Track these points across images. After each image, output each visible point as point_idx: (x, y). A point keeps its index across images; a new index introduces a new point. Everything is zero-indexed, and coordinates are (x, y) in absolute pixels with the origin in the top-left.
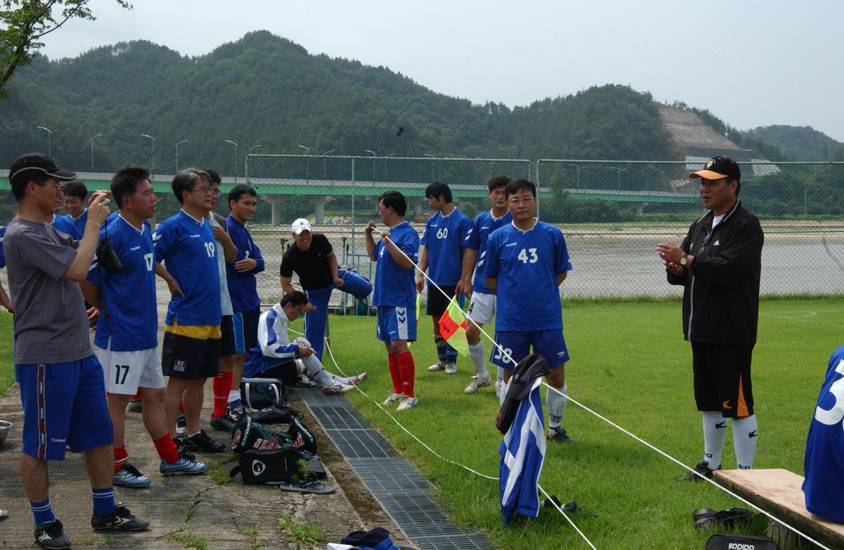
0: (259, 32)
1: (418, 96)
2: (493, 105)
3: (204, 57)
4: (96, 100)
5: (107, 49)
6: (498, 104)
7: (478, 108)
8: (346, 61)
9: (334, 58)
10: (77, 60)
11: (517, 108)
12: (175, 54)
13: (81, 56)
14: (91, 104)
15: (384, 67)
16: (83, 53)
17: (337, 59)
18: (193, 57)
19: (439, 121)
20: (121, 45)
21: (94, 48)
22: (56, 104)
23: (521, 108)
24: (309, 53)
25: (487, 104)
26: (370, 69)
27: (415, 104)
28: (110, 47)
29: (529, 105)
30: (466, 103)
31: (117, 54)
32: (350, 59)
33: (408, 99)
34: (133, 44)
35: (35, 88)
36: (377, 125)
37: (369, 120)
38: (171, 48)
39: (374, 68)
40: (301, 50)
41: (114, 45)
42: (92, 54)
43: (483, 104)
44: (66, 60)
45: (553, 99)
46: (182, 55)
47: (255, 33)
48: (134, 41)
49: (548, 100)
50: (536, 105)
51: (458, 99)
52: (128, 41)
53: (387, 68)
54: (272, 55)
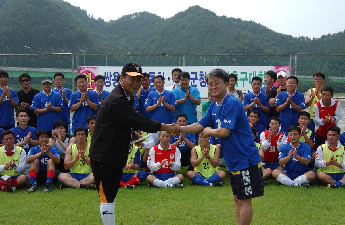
0: (195, 6)
1: (267, 34)
2: (303, 37)
3: (171, 18)
4: (124, 38)
5: (130, 16)
6: (305, 37)
7: (296, 39)
8: (234, 19)
9: (229, 17)
10: (117, 21)
11: (314, 39)
12: (158, 17)
13: (118, 19)
14: (121, 40)
15: (252, 21)
16: (119, 18)
17: (230, 18)
18: (166, 18)
19: (277, 46)
20: (136, 14)
21: (124, 16)
22: (106, 40)
23: (316, 39)
24: (217, 15)
25: (300, 37)
26: (245, 22)
27: (266, 38)
28: (131, 15)
29: (320, 37)
30: (290, 37)
31: (134, 18)
32: (236, 18)
33: (262, 36)
34: (141, 13)
35: (97, 33)
36: (244, 48)
37: (241, 45)
38: (157, 15)
39: (248, 22)
40: (213, 14)
41: (132, 14)
42: (123, 18)
43: (298, 37)
44: (112, 21)
45: (332, 34)
46: (162, 18)
47: (193, 7)
48: (141, 12)
49: (329, 35)
50: (323, 37)
51: (286, 35)
52: (138, 12)
53: (254, 21)
54: (199, 16)
